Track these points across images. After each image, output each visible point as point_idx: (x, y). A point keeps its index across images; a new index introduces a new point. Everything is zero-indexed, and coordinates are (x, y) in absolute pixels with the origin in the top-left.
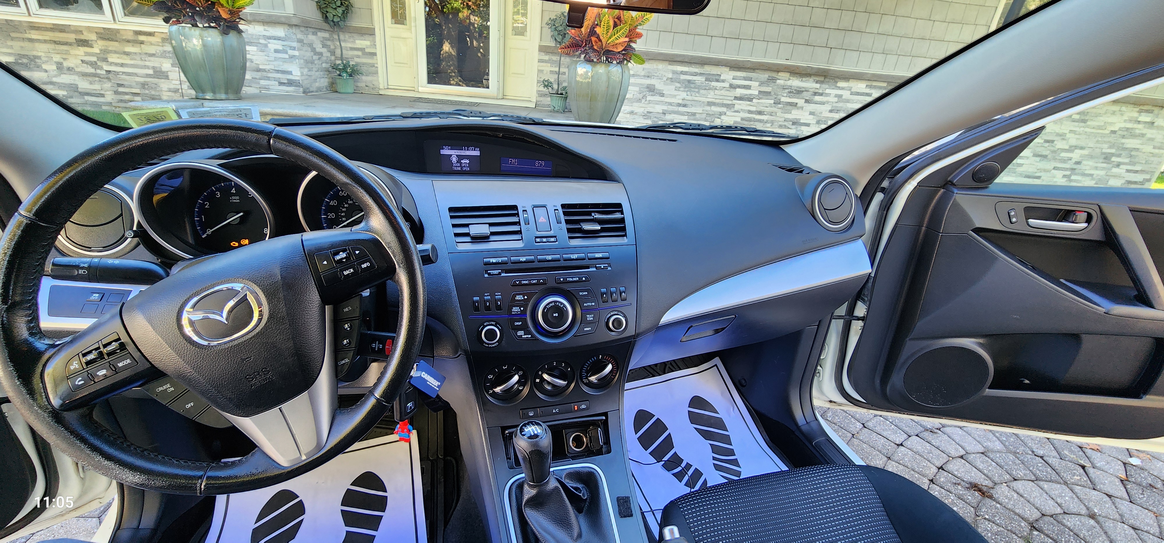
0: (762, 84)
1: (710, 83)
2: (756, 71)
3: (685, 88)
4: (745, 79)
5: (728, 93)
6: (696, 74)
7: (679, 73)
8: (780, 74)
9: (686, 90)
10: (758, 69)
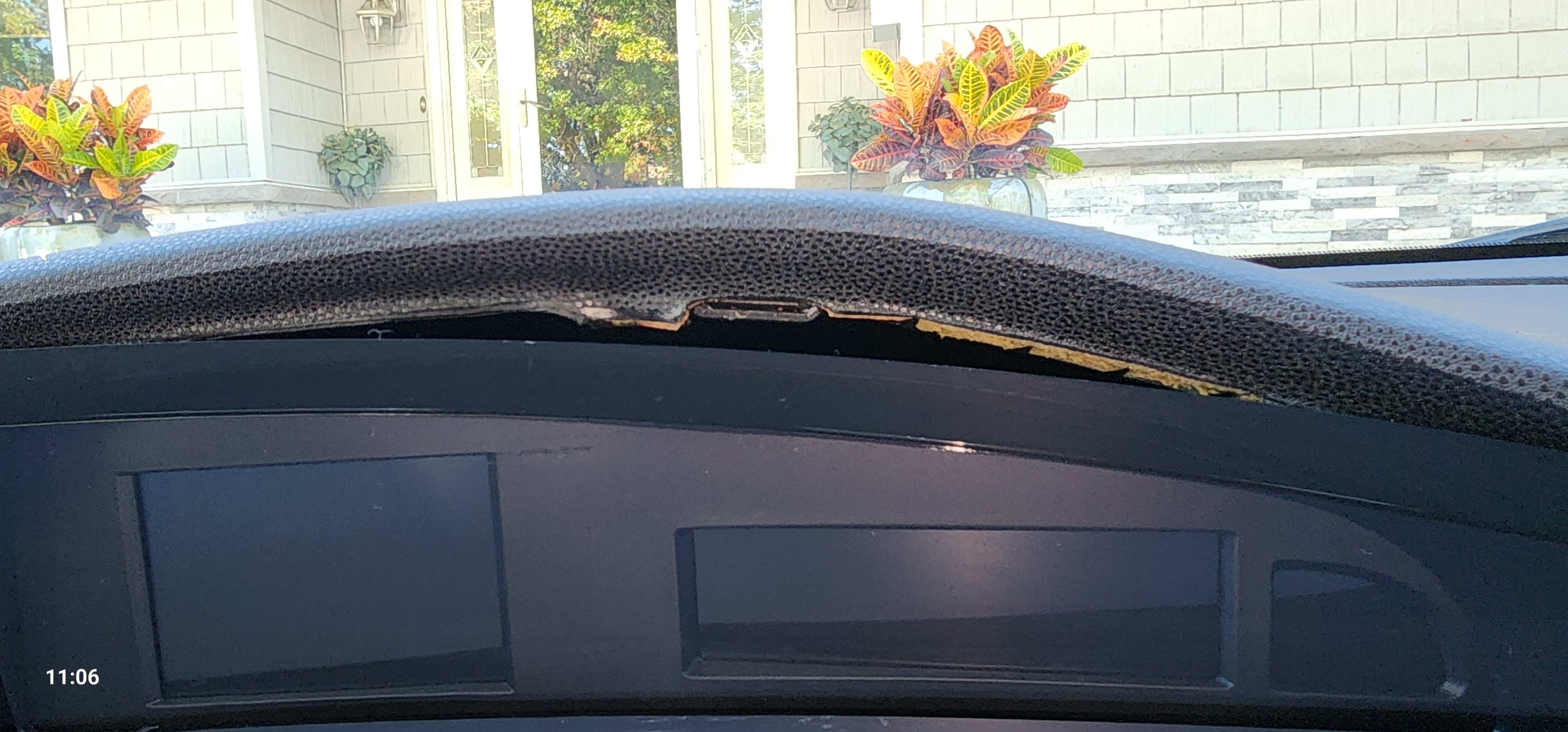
0: (1404, 188)
1: (1255, 204)
2: (1381, 159)
3: (1186, 225)
4: (1353, 182)
5: (1311, 225)
6: (1212, 188)
7: (1163, 189)
8: (1454, 158)
9: (1191, 229)
10: (1385, 155)
